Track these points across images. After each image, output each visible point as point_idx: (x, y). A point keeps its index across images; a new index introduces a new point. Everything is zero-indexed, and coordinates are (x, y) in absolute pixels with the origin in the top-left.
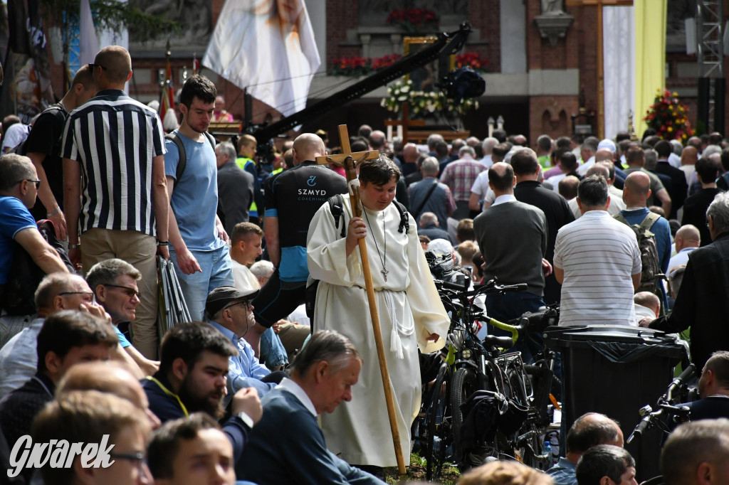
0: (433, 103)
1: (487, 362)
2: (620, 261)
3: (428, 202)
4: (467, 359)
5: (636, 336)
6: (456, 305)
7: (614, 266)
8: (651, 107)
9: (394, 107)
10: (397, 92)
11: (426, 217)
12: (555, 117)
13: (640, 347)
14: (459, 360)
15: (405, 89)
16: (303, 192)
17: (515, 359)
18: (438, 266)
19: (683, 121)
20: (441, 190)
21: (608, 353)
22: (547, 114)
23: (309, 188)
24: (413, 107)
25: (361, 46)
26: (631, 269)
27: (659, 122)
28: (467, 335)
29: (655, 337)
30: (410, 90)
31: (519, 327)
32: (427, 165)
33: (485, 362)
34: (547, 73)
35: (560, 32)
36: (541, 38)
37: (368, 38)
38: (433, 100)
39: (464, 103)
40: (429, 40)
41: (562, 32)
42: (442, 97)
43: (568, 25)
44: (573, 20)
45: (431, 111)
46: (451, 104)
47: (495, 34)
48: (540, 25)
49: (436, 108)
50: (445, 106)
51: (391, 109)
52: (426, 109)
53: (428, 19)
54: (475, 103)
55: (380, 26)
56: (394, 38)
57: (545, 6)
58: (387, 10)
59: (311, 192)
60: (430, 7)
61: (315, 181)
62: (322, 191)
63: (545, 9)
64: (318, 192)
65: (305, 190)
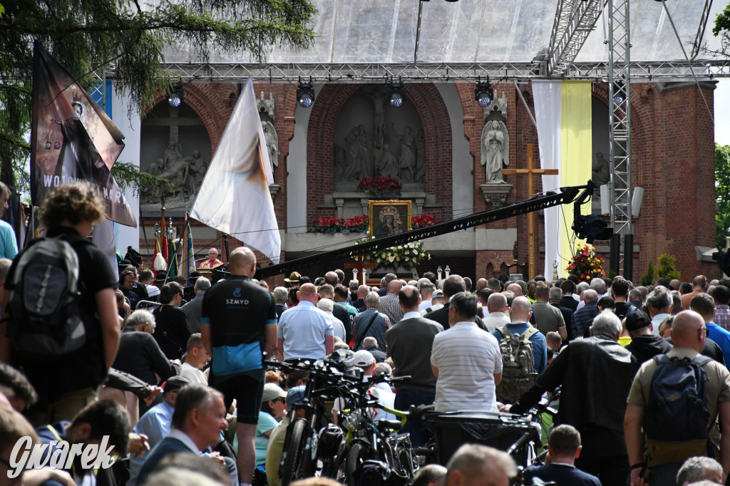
0: (392, 255)
1: (379, 440)
2: (483, 365)
3: (371, 328)
4: (362, 437)
5: (496, 418)
6: (354, 394)
7: (477, 368)
8: (573, 259)
11: (367, 340)
12: (497, 268)
13: (500, 427)
14: (356, 438)
16: (230, 301)
17: (404, 439)
18: (342, 363)
19: (599, 270)
20: (381, 318)
21: (474, 432)
22: (490, 266)
23: (235, 298)
24: (376, 258)
25: (336, 208)
26: (493, 370)
27: (579, 271)
28: (362, 418)
29: (513, 419)
31: (407, 413)
32: (369, 297)
33: (376, 440)
34: (490, 231)
35: (501, 197)
36: (486, 202)
37: (342, 201)
38: (393, 253)
39: (419, 254)
40: (391, 202)
41: (503, 197)
42: (401, 250)
43: (508, 192)
44: (512, 188)
45: (391, 261)
46: (408, 255)
47: (447, 199)
48: (484, 192)
49: (395, 259)
50: (403, 257)
51: (357, 259)
52: (387, 259)
53: (392, 186)
54: (428, 255)
55: (352, 191)
56: (363, 202)
57: (489, 176)
58: (358, 179)
59: (237, 302)
60: (394, 176)
61: (240, 293)
62: (247, 302)
63: (489, 178)
64: (242, 302)
65: (232, 300)
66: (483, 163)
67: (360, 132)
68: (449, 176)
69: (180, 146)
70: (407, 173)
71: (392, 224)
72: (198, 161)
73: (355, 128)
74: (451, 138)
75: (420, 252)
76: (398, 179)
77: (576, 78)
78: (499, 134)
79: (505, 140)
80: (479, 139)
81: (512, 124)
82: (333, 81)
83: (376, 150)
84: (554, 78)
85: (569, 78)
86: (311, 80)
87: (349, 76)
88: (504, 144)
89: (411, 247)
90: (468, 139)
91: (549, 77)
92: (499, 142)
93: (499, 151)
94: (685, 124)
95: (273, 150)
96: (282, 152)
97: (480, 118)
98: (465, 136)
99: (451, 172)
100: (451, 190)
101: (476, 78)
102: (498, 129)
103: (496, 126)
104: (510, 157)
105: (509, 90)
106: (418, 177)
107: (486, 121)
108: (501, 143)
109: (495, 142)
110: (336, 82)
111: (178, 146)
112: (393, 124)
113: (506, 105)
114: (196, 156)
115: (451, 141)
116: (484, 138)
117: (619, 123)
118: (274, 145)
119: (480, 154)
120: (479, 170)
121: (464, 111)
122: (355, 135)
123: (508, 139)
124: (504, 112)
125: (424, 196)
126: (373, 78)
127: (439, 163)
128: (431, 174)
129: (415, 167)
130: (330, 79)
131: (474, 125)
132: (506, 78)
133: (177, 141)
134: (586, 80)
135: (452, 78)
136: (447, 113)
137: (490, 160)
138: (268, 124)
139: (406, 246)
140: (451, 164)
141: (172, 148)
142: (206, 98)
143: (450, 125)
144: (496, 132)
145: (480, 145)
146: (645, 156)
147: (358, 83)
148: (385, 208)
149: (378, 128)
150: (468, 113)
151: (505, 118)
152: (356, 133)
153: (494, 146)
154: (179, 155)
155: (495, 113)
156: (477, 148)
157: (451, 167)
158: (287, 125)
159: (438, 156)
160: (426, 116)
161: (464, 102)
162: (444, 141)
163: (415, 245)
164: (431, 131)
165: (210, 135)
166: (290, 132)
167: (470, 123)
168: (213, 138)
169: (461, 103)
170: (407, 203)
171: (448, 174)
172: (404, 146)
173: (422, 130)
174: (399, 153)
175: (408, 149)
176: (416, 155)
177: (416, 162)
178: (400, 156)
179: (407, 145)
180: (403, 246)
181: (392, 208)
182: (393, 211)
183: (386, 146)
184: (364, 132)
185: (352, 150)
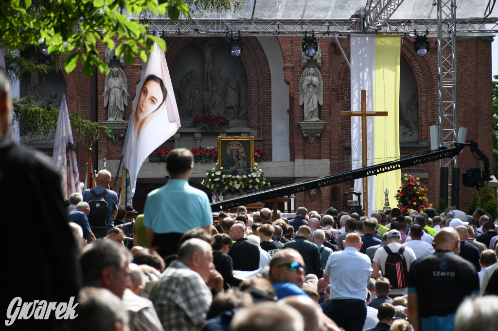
0: (238, 183)
8: (400, 188)
9: (210, 186)
10: (213, 175)
12: (313, 192)
15: (218, 173)
16: (437, 273)
19: (424, 197)
23: (441, 271)
24: (225, 185)
27: (407, 198)
30: (222, 174)
34: (307, 161)
35: (316, 133)
36: (304, 137)
37: (178, 135)
38: (238, 181)
39: (260, 182)
40: (236, 138)
41: (318, 133)
42: (245, 179)
43: (322, 128)
44: (326, 124)
45: (237, 188)
46: (251, 183)
47: (267, 133)
48: (303, 128)
49: (241, 186)
50: (247, 185)
51: (208, 187)
52: (234, 187)
53: (221, 122)
54: (269, 183)
55: (187, 127)
56: (196, 135)
57: (306, 114)
59: (443, 274)
60: (221, 114)
61: (446, 265)
62: (453, 274)
63: (306, 117)
64: (448, 274)
65: (439, 273)
66: (301, 104)
67: (192, 77)
68: (269, 114)
69: (39, 88)
70: (232, 111)
71: (237, 156)
72: (55, 100)
73: (188, 73)
74: (271, 82)
75: (261, 180)
76: (225, 116)
77: (387, 33)
78: (315, 79)
79: (320, 85)
80: (298, 84)
81: (326, 71)
82: (183, 34)
83: (205, 92)
84: (369, 33)
85: (381, 33)
86: (163, 34)
87: (196, 30)
88: (319, 88)
89: (254, 176)
90: (288, 83)
91: (365, 32)
92: (315, 86)
93: (315, 94)
94: (468, 71)
95: (124, 92)
96: (131, 94)
97: (298, 66)
98: (285, 80)
99: (271, 111)
100: (271, 126)
101: (303, 33)
102: (314, 75)
103: (313, 72)
104: (323, 99)
105: (323, 42)
106: (241, 115)
107: (304, 69)
108: (316, 87)
109: (311, 86)
110: (184, 36)
111: (38, 88)
112: (219, 70)
113: (321, 55)
114: (53, 97)
115: (271, 84)
116: (302, 83)
117: (446, 73)
118: (125, 88)
119: (299, 96)
120: (297, 109)
121: (284, 60)
122: (188, 79)
123: (322, 84)
124: (319, 61)
125: (248, 131)
126: (215, 32)
127: (260, 103)
128: (253, 112)
129: (239, 106)
130: (179, 33)
131: (293, 71)
132: (328, 33)
133: (37, 84)
134: (396, 34)
135: (283, 33)
136: (267, 61)
137: (307, 102)
138: (119, 70)
139: (250, 176)
140: (271, 104)
141: (33, 89)
143: (270, 71)
144: (312, 77)
145: (298, 89)
146: (433, 97)
147: (203, 36)
149: (208, 73)
150: (288, 61)
151: (319, 66)
152: (189, 77)
153: (311, 89)
154: (39, 95)
155: (312, 62)
156: (296, 91)
157: (271, 106)
158: (135, 71)
159: (259, 97)
160: (249, 64)
161: (284, 52)
162: (264, 84)
163: (257, 174)
164: (253, 76)
165: (66, 79)
166: (137, 76)
167: (289, 70)
168: (69, 81)
169: (282, 52)
170: (250, 138)
171: (268, 112)
172: (230, 89)
173: (245, 75)
174: (225, 95)
175: (233, 92)
176: (240, 96)
177: (240, 102)
178: (226, 97)
179: (232, 88)
180: (247, 175)
181: (238, 143)
182: (238, 146)
183: (215, 89)
184: (195, 76)
185: (185, 93)
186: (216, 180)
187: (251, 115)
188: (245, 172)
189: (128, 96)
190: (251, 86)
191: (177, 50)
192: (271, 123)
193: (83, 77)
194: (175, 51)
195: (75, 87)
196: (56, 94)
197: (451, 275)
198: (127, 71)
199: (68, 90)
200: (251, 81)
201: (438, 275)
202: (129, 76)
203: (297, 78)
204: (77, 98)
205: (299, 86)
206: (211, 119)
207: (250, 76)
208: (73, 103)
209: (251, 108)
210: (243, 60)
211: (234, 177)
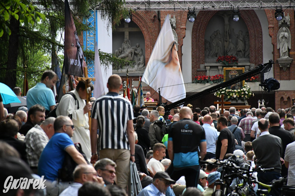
0: (235, 94)
6: (245, 177)
10: (221, 90)
12: (286, 99)
16: (183, 131)
20: (238, 129)
22: (282, 98)
23: (185, 129)
24: (228, 96)
25: (206, 71)
28: (250, 189)
30: (226, 89)
31: (271, 186)
34: (282, 81)
35: (287, 65)
36: (280, 67)
37: (209, 68)
39: (248, 94)
40: (234, 68)
42: (240, 92)
43: (290, 62)
44: (293, 60)
45: (235, 97)
46: (243, 94)
48: (279, 62)
49: (237, 96)
50: (240, 95)
51: (218, 96)
52: (233, 96)
53: (233, 60)
54: (253, 94)
55: (214, 63)
56: (219, 67)
57: (281, 54)
58: (216, 56)
59: (186, 131)
60: (234, 55)
61: (188, 126)
62: (191, 131)
63: (281, 56)
64: (189, 131)
65: (184, 130)
66: (278, 48)
67: (217, 34)
69: (130, 42)
70: (241, 53)
72: (139, 48)
73: (215, 32)
74: (262, 36)
75: (249, 92)
76: (236, 56)
78: (286, 34)
79: (289, 37)
81: (293, 29)
83: (225, 43)
86: (194, 9)
87: (213, 7)
88: (288, 39)
89: (244, 90)
90: (271, 37)
92: (286, 38)
93: (286, 42)
96: (180, 44)
97: (276, 26)
98: (269, 35)
99: (262, 53)
101: (275, 7)
103: (285, 30)
104: (291, 45)
105: (291, 12)
106: (246, 55)
109: (284, 38)
110: (206, 10)
112: (233, 30)
113: (289, 20)
114: (137, 46)
115: (262, 37)
116: (279, 36)
118: (176, 41)
119: (277, 44)
120: (276, 51)
121: (268, 23)
124: (288, 23)
125: (249, 65)
126: (224, 8)
127: (256, 48)
128: (252, 54)
129: (245, 50)
130: (204, 8)
131: (274, 30)
132: (290, 7)
133: (128, 39)
135: (264, 7)
136: (260, 24)
137: (282, 47)
138: (173, 30)
139: (242, 90)
140: (262, 49)
141: (125, 42)
142: (142, 18)
143: (262, 30)
144: (284, 33)
145: (277, 39)
147: (217, 10)
148: (232, 71)
149: (226, 31)
150: (271, 24)
151: (289, 26)
152: (216, 34)
153: (284, 40)
154: (129, 46)
155: (284, 24)
156: (275, 41)
157: (262, 50)
158: (182, 31)
159: (256, 45)
160: (250, 26)
161: (269, 18)
162: (258, 37)
163: (246, 89)
164: (252, 32)
165: (144, 36)
166: (183, 34)
167: (271, 29)
168: (146, 37)
169: (267, 19)
170: (242, 68)
171: (261, 53)
172: (239, 40)
173: (248, 32)
174: (237, 44)
175: (241, 42)
176: (245, 44)
177: (245, 48)
178: (237, 45)
179: (240, 40)
180: (240, 89)
181: (235, 71)
182: (235, 73)
183: (230, 40)
184: (219, 33)
185: (213, 43)
186: (223, 92)
187: (251, 55)
188: (240, 88)
189: (178, 46)
190: (251, 38)
191: (208, 18)
192: (263, 60)
193: (154, 35)
194: (207, 19)
195: (149, 40)
196: (139, 45)
197: (191, 132)
198: (178, 31)
199: (146, 42)
200: (251, 35)
201: (184, 131)
202: (178, 34)
203: (276, 33)
204: (150, 47)
205: (277, 38)
206: (228, 58)
207: (250, 33)
208: (148, 50)
209: (251, 51)
210: (246, 23)
211: (233, 91)
